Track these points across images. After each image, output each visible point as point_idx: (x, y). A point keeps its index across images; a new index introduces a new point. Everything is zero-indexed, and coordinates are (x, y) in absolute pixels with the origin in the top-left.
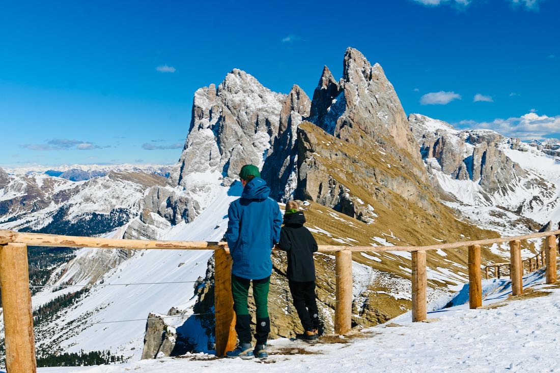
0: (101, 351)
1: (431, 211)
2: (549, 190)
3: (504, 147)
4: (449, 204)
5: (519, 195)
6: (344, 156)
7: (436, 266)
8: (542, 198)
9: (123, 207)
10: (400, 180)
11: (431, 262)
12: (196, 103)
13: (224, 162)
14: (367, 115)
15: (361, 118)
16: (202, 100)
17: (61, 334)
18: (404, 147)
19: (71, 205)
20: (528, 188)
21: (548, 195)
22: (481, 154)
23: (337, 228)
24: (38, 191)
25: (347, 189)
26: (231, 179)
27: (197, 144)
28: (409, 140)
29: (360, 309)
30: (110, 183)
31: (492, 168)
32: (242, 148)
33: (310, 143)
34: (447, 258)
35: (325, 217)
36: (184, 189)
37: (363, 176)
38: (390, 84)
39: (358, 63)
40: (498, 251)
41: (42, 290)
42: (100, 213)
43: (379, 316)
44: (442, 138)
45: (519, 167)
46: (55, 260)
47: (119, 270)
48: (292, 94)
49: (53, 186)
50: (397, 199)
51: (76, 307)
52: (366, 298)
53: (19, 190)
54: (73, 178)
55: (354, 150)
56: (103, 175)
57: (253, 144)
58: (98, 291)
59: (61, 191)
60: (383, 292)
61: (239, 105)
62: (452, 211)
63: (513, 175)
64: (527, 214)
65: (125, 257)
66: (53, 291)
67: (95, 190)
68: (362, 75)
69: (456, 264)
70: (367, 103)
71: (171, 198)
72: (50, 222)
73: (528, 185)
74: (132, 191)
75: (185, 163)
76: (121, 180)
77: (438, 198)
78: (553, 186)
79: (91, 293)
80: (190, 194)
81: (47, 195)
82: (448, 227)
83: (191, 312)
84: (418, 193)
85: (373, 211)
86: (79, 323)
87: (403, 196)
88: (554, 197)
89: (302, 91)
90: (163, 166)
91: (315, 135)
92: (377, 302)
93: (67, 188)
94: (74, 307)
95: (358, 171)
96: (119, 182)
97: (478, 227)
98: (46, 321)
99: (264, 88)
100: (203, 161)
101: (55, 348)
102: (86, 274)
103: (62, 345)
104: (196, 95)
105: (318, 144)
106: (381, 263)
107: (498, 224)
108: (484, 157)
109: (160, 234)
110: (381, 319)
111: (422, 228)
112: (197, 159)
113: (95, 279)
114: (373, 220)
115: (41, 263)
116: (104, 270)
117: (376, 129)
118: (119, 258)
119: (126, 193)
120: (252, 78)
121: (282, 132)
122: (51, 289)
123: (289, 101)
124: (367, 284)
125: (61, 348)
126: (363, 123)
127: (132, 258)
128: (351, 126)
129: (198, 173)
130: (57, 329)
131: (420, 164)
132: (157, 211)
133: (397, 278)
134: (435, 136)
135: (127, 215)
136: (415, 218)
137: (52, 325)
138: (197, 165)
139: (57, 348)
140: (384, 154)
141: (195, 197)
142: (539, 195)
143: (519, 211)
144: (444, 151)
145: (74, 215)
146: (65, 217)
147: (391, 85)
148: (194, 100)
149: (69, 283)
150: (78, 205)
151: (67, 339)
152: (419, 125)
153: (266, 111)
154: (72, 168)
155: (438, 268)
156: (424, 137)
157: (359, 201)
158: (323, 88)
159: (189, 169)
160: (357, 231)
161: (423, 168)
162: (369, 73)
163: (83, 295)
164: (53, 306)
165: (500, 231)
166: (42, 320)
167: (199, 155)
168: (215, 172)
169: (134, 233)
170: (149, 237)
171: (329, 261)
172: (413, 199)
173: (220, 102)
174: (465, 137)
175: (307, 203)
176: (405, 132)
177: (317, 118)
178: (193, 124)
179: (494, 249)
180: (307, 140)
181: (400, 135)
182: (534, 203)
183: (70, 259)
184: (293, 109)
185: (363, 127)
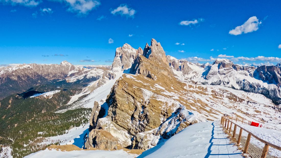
0: (92, 108)
1: (171, 78)
2: (197, 74)
3: (188, 64)
4: (175, 77)
5: (191, 75)
6: (150, 64)
7: (170, 92)
9: (99, 75)
10: (164, 70)
13: (122, 65)
14: (156, 54)
15: (155, 55)
16: (118, 50)
17: (84, 103)
18: (165, 62)
19: (88, 74)
22: (183, 65)
23: (145, 81)
24: (81, 71)
25: (150, 72)
26: (123, 69)
27: (116, 61)
29: (148, 103)
30: (96, 70)
31: (185, 68)
32: (127, 62)
34: (174, 89)
36: (113, 71)
37: (154, 69)
39: (154, 42)
41: (80, 93)
42: (94, 76)
43: (152, 105)
45: (191, 69)
46: (83, 87)
47: (97, 90)
48: (139, 49)
49: (84, 70)
52: (149, 100)
53: (77, 71)
54: (89, 68)
55: (153, 62)
56: (95, 67)
57: (129, 61)
58: (92, 94)
60: (154, 99)
61: (126, 52)
62: (176, 78)
64: (192, 79)
66: (83, 94)
67: (93, 71)
68: (155, 45)
69: (176, 91)
70: (156, 52)
71: (109, 73)
72: (83, 78)
73: (193, 73)
74: (101, 71)
75: (113, 65)
77: (173, 75)
81: (83, 72)
82: (175, 82)
83: (105, 101)
85: (156, 77)
87: (164, 74)
88: (198, 76)
89: (141, 48)
90: (109, 66)
91: (143, 58)
92: (152, 101)
93: (87, 70)
94: (87, 97)
95: (153, 67)
96: (98, 69)
97: (182, 82)
99: (133, 48)
101: (82, 106)
102: (90, 90)
103: (84, 106)
104: (116, 49)
105: (144, 61)
106: (155, 91)
107: (186, 82)
108: (184, 66)
109: (107, 82)
111: (168, 82)
112: (116, 64)
114: (156, 80)
115: (80, 87)
116: (94, 89)
117: (158, 58)
118: (97, 87)
120: (130, 46)
121: (136, 58)
123: (138, 51)
124: (150, 96)
127: (100, 87)
128: (152, 57)
129: (116, 68)
132: (106, 76)
133: (159, 95)
134: (173, 61)
135: (100, 77)
136: (167, 80)
137: (82, 101)
138: (116, 66)
140: (160, 64)
141: (115, 73)
142: (195, 75)
143: (191, 79)
144: (175, 64)
145: (88, 77)
146: (86, 77)
149: (86, 92)
152: (169, 58)
153: (133, 53)
154: (89, 66)
155: (171, 92)
156: (170, 61)
157: (153, 75)
158: (146, 48)
160: (151, 82)
161: (170, 68)
162: (157, 44)
163: (89, 95)
164: (82, 97)
166: (80, 100)
168: (120, 67)
169: (101, 81)
170: (104, 82)
171: (140, 90)
172: (167, 75)
173: (122, 51)
174: (179, 61)
175: (139, 74)
176: (166, 59)
177: (144, 55)
178: (115, 56)
179: (185, 88)
180: (141, 59)
181: (164, 59)
182: (194, 77)
183: (87, 86)
184: (139, 53)
185: (155, 57)
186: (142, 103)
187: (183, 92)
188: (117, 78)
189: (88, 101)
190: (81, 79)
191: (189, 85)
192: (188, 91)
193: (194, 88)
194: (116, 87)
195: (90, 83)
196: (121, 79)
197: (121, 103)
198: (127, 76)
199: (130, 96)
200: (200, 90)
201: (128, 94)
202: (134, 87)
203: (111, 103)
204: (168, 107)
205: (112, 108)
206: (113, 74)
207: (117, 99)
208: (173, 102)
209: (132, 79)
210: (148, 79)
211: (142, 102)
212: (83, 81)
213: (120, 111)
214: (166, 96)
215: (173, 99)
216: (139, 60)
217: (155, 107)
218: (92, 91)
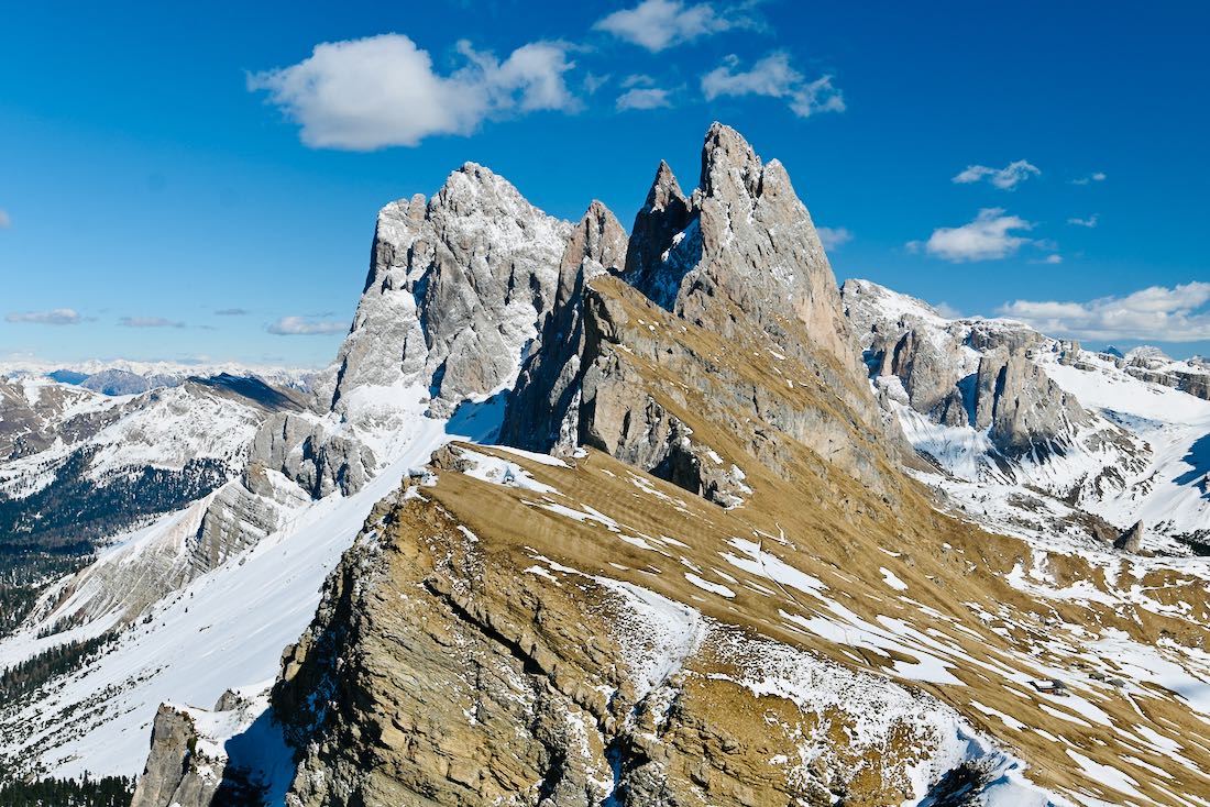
0: (130, 777)
1: (878, 488)
2: (1137, 456)
3: (1046, 360)
4: (922, 477)
6: (688, 357)
7: (874, 613)
8: (1122, 472)
9: (212, 456)
10: (814, 416)
11: (864, 604)
12: (382, 235)
13: (433, 366)
14: (748, 271)
15: (735, 278)
16: (395, 229)
17: (46, 733)
18: (828, 346)
19: (98, 448)
20: (1094, 449)
21: (1134, 465)
22: (995, 372)
23: (643, 513)
24: (26, 412)
25: (685, 429)
26: (446, 403)
27: (377, 322)
28: (839, 331)
29: (661, 718)
30: (187, 403)
31: (1017, 403)
32: (474, 334)
33: (610, 321)
34: (907, 593)
35: (619, 485)
36: (343, 420)
37: (728, 402)
38: (802, 206)
39: (733, 156)
40: (1025, 582)
41: (14, 632)
42: (162, 468)
43: (706, 738)
44: (914, 335)
45: (1077, 404)
46: (52, 567)
47: (187, 595)
48: (588, 221)
49: (61, 403)
50: (804, 459)
51: (86, 674)
52: (677, 690)
54: (112, 388)
55: (712, 344)
56: (172, 384)
57: (500, 327)
58: (137, 641)
59: (79, 416)
60: (725, 677)
61: (474, 241)
62: (926, 490)
63: (1062, 420)
64: (1089, 505)
65: (204, 566)
66: (40, 637)
67: (156, 419)
68: (742, 182)
69: (926, 610)
70: (750, 246)
71: (312, 440)
72: (50, 484)
73: (1094, 443)
74: (236, 421)
75: (348, 363)
76: (211, 396)
77: (899, 462)
78: (1147, 447)
79: (122, 643)
80: (356, 432)
81: (46, 423)
82: (916, 526)
84: (852, 446)
85: (743, 481)
86: (88, 711)
87: (819, 452)
88: (1148, 472)
89: (610, 216)
90: (310, 371)
91: (623, 305)
92: (706, 702)
93: (92, 410)
94: (80, 673)
95: (717, 390)
96: (207, 401)
97: (983, 527)
98: (17, 703)
99: (532, 207)
100: (387, 361)
101: (29, 765)
102: (114, 601)
103: (45, 759)
104: (382, 216)
105: (630, 327)
106: (734, 600)
107: (1027, 524)
108: (1002, 378)
109: (285, 519)
110: (711, 748)
111: (856, 524)
112: (375, 356)
113: (135, 612)
114: (741, 501)
115: (19, 574)
116: (156, 593)
117: (765, 303)
118: (190, 567)
119: (222, 425)
120: (505, 185)
121: (562, 304)
122: (36, 632)
123: (581, 236)
124: (685, 655)
125: (43, 765)
126: (737, 289)
127: (218, 568)
128: (710, 293)
129: (375, 386)
130: (39, 722)
131: (861, 385)
132: (281, 467)
133: (763, 641)
134: (897, 330)
135: (222, 474)
136: (843, 502)
137: (27, 713)
138: (374, 369)
139: (34, 765)
140: (782, 357)
141: (366, 439)
142: (1116, 466)
143: (1072, 498)
144: (917, 361)
145: (103, 468)
146: (84, 474)
147: (805, 209)
148: (377, 228)
149: (74, 621)
150: (114, 447)
151: (57, 745)
152: (866, 304)
153: (532, 257)
154: (110, 366)
155: (880, 618)
156: (874, 329)
157: (713, 455)
158: (655, 209)
159: (356, 377)
160: (692, 522)
161: (868, 395)
162: (757, 181)
163: (104, 648)
164: (36, 669)
165: (1030, 540)
166: (8, 701)
167: (379, 346)
168: (413, 387)
169: (228, 514)
170: (260, 525)
171: (594, 592)
172: (840, 459)
173: (431, 234)
174: (963, 335)
175: (582, 453)
176: (832, 314)
177: (638, 273)
178: (371, 278)
179: (1015, 579)
180: (605, 314)
181: (819, 319)
182: (1104, 482)
183: (84, 565)
184: (588, 253)
185: (737, 297)
186: (609, 721)
187: (999, 624)
188: (380, 488)
189: (97, 705)
190: (25, 493)
191: (1050, 555)
192: (1043, 612)
193: (1102, 588)
194: (365, 563)
195: (122, 536)
196: (421, 492)
197: (416, 717)
198: (473, 466)
199: (501, 647)
200: (1169, 610)
201: (478, 633)
202: (537, 569)
203: (321, 715)
204: (853, 761)
205: (328, 764)
206: (344, 449)
207: (378, 683)
208: (902, 712)
209: (517, 495)
210: (666, 492)
211: (611, 707)
212: (48, 516)
213: (407, 794)
214: (831, 654)
215: (896, 681)
216: (592, 324)
217: (728, 759)
218: (140, 611)
